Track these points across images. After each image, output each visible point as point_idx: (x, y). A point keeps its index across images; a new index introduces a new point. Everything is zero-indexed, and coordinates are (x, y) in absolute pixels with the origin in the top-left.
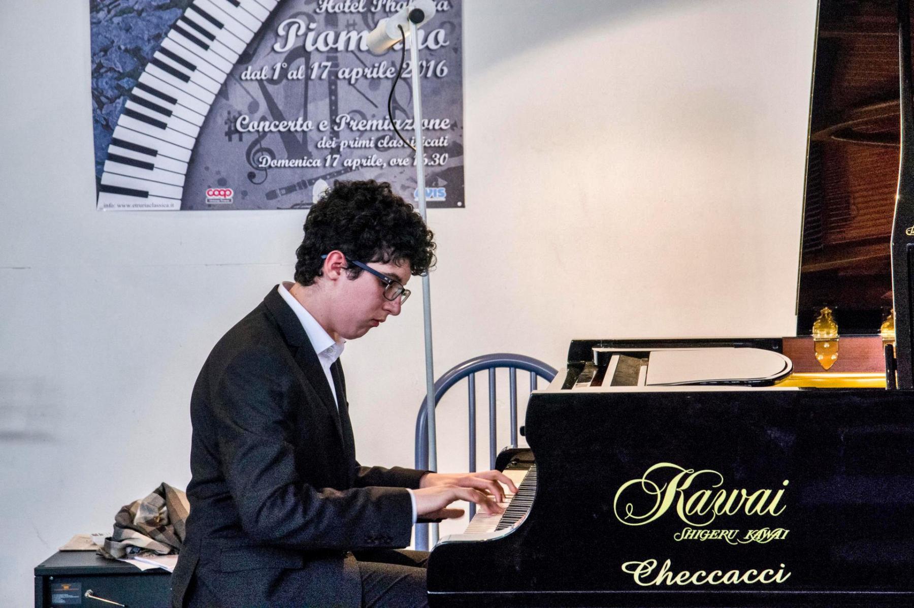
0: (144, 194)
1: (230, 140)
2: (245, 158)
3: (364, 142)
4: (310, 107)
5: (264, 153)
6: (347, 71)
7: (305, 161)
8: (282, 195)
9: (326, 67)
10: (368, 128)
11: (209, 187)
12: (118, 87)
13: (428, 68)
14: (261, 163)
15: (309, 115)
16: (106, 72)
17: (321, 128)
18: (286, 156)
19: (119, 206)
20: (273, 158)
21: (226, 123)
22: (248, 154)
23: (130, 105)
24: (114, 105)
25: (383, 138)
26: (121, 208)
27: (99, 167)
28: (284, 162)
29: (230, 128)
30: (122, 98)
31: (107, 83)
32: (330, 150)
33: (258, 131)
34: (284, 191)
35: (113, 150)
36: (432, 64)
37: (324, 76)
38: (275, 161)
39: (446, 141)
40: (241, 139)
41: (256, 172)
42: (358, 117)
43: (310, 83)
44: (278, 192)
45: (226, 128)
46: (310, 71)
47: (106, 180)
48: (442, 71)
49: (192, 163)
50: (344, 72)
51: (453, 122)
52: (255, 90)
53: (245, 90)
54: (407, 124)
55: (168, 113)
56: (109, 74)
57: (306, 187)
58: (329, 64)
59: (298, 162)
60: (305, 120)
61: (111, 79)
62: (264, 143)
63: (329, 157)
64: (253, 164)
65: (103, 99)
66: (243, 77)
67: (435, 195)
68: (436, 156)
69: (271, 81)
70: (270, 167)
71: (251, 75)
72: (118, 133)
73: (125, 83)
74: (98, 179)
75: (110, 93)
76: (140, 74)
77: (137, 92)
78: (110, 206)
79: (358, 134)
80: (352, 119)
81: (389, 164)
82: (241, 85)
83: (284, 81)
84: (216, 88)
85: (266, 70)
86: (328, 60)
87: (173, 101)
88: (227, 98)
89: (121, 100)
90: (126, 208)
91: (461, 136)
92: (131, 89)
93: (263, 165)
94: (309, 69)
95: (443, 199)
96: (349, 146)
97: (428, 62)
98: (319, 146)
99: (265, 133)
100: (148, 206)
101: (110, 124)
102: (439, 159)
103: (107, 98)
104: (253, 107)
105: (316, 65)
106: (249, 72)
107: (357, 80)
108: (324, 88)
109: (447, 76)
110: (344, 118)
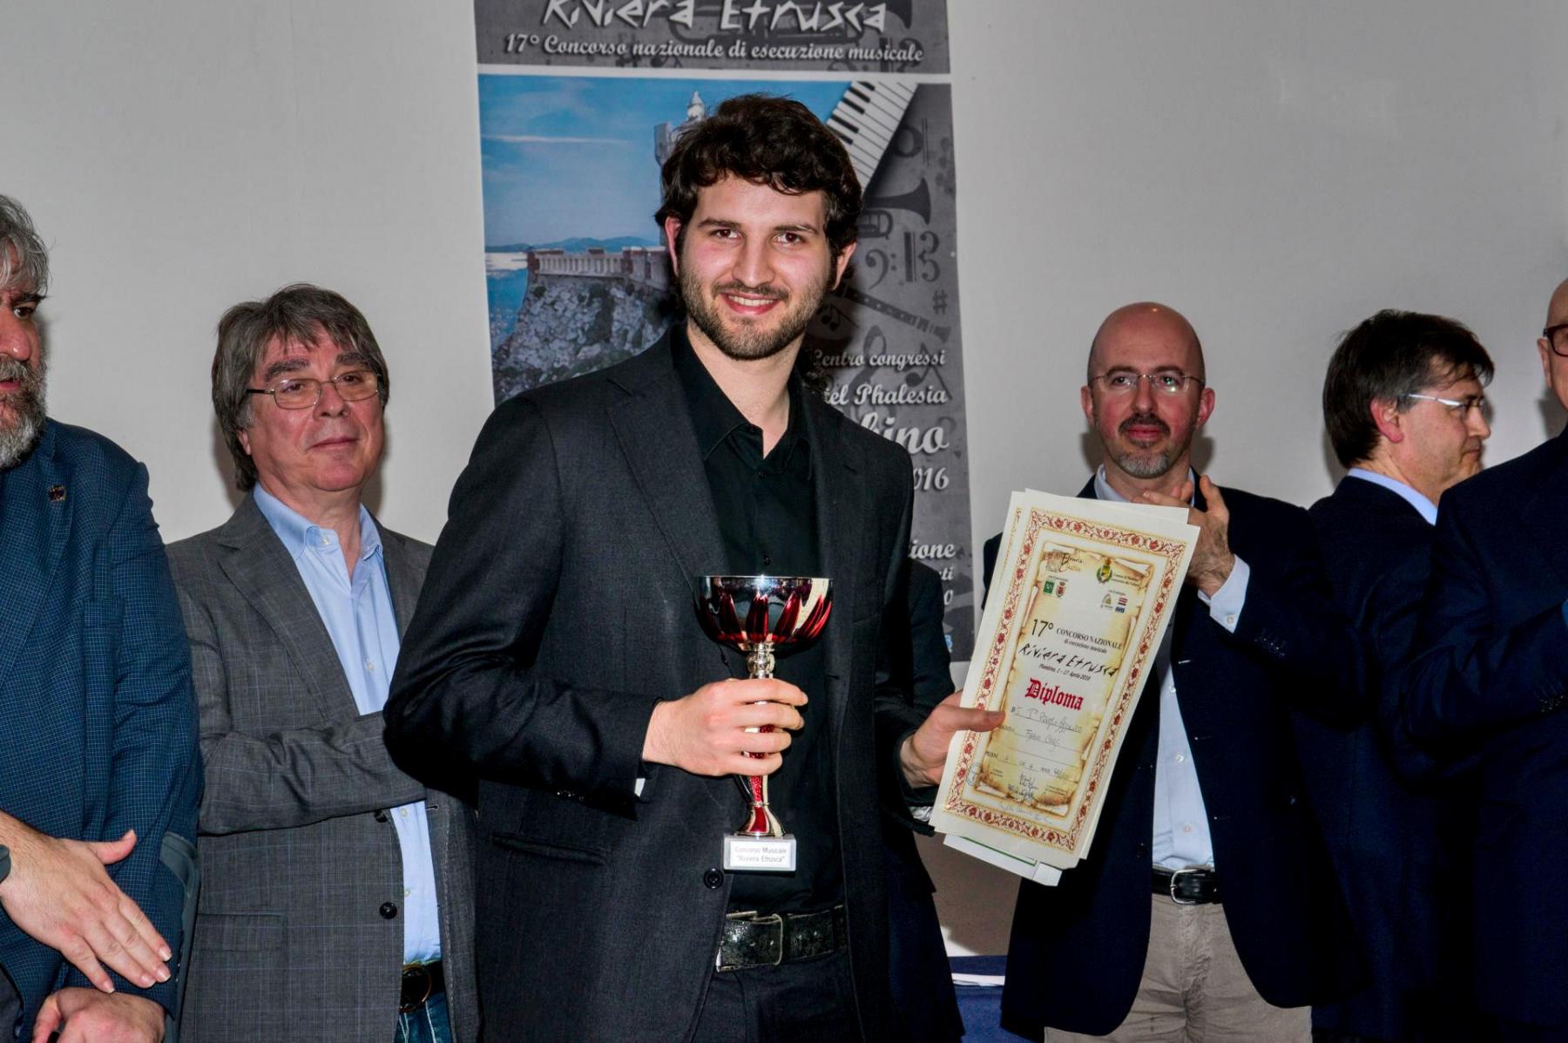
13: (925, 478)
36: (930, 472)
39: (950, 573)
48: (942, 481)
51: (958, 548)
91: (969, 567)
97: (924, 470)
109: (947, 488)
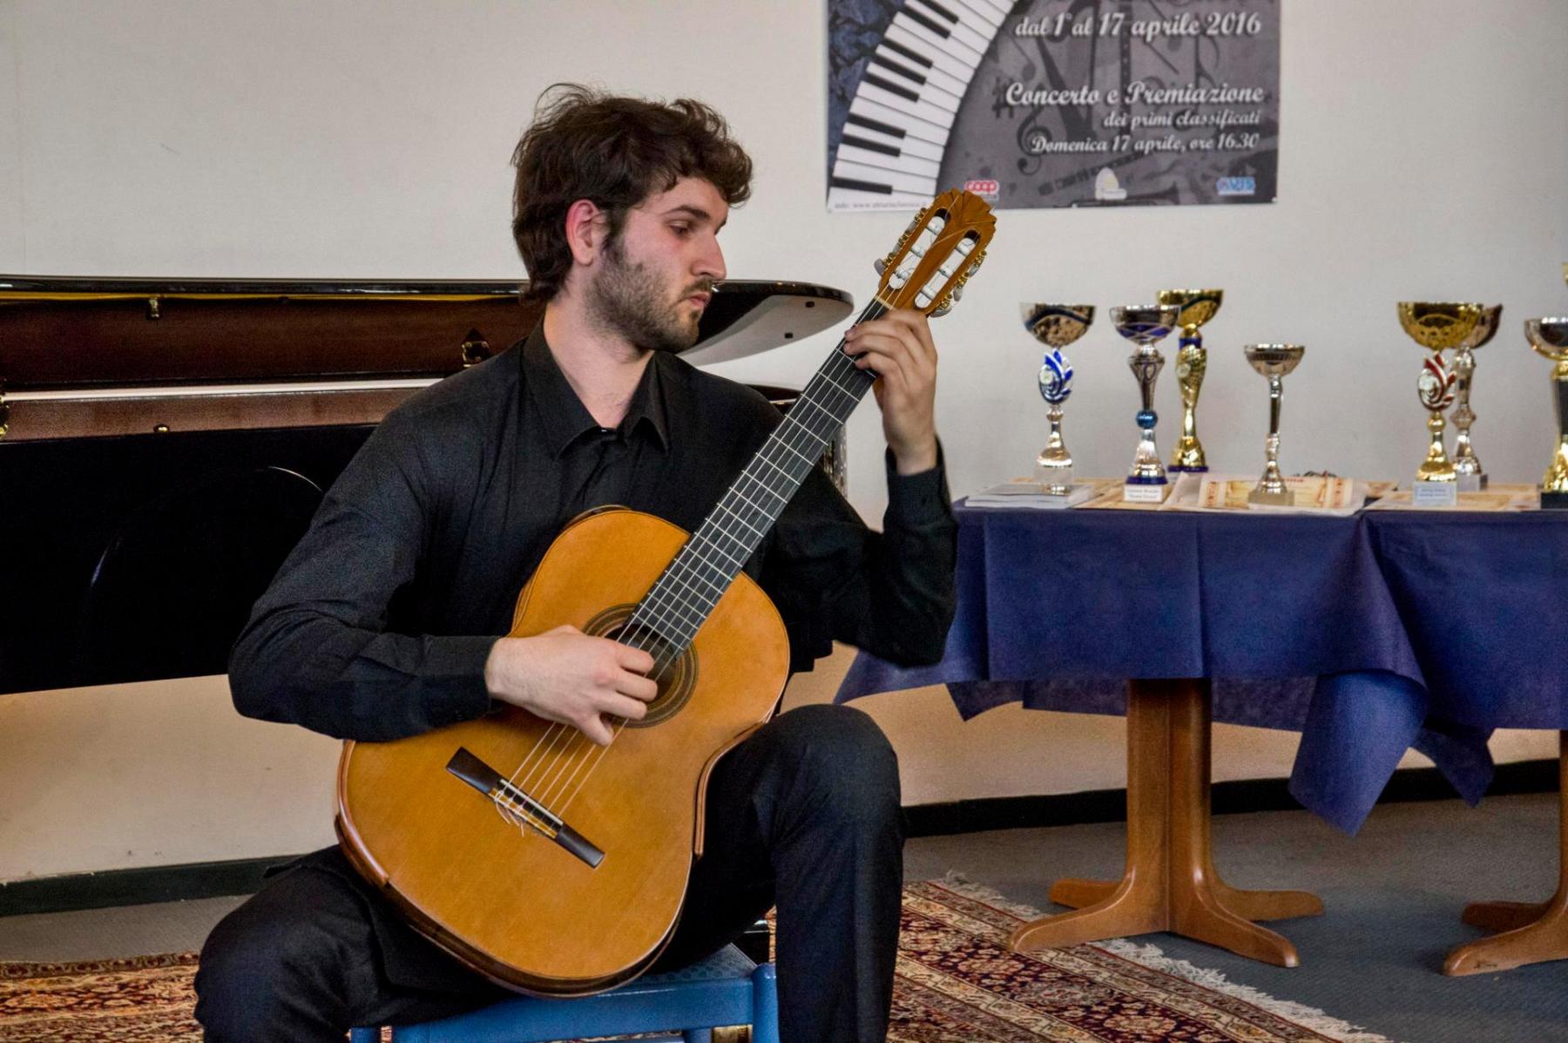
0: (886, 190)
1: (998, 115)
2: (1015, 141)
3: (1160, 120)
4: (1098, 72)
5: (1040, 133)
6: (1143, 25)
7: (1087, 145)
8: (1059, 188)
9: (1117, 20)
10: (1166, 100)
11: (969, 179)
12: (858, 45)
13: (1237, 22)
14: (1034, 147)
15: (1096, 82)
16: (844, 23)
17: (1110, 100)
18: (1064, 138)
19: (855, 206)
20: (1049, 140)
21: (994, 93)
22: (1020, 134)
23: (874, 69)
24: (853, 68)
25: (1183, 113)
26: (858, 209)
27: (832, 153)
28: (1062, 146)
29: (998, 100)
30: (863, 60)
31: (844, 38)
32: (1118, 130)
33: (1032, 105)
34: (1060, 184)
35: (850, 129)
36: (1242, 17)
37: (1116, 32)
38: (1051, 144)
39: (1257, 117)
40: (1011, 115)
41: (1028, 159)
42: (1154, 85)
43: (1098, 41)
44: (1054, 186)
45: (993, 100)
46: (1098, 25)
47: (841, 171)
48: (1254, 27)
49: (949, 147)
50: (1138, 28)
51: (1267, 93)
52: (1031, 49)
53: (1020, 49)
54: (1212, 96)
55: (921, 80)
56: (847, 27)
57: (1087, 177)
58: (1121, 16)
59: (1080, 146)
60: (1090, 89)
61: (849, 33)
62: (1040, 120)
63: (1117, 140)
64: (1025, 147)
65: (839, 61)
66: (1018, 32)
67: (1242, 187)
68: (1244, 138)
69: (1052, 37)
70: (1045, 152)
71: (1027, 29)
72: (857, 108)
73: (866, 39)
74: (830, 169)
75: (847, 53)
76: (886, 27)
77: (882, 51)
78: (844, 206)
79: (1154, 107)
80: (1148, 88)
81: (1188, 147)
82: (1015, 43)
83: (1068, 39)
84: (983, 47)
85: (1046, 22)
86: (1120, 11)
87: (927, 64)
88: (996, 60)
89: (861, 62)
90: (865, 209)
91: (1276, 111)
92: (875, 48)
93: (1036, 150)
94: (1097, 23)
95: (1251, 192)
96: (1142, 124)
97: (1238, 15)
98: (1106, 123)
99: (1041, 107)
100: (893, 205)
101: (847, 95)
102: (1248, 140)
103: (844, 59)
104: (1028, 73)
105: (1106, 18)
106: (1025, 25)
107: (1154, 37)
108: (1114, 49)
109: (1258, 33)
110: (1137, 88)
